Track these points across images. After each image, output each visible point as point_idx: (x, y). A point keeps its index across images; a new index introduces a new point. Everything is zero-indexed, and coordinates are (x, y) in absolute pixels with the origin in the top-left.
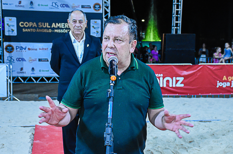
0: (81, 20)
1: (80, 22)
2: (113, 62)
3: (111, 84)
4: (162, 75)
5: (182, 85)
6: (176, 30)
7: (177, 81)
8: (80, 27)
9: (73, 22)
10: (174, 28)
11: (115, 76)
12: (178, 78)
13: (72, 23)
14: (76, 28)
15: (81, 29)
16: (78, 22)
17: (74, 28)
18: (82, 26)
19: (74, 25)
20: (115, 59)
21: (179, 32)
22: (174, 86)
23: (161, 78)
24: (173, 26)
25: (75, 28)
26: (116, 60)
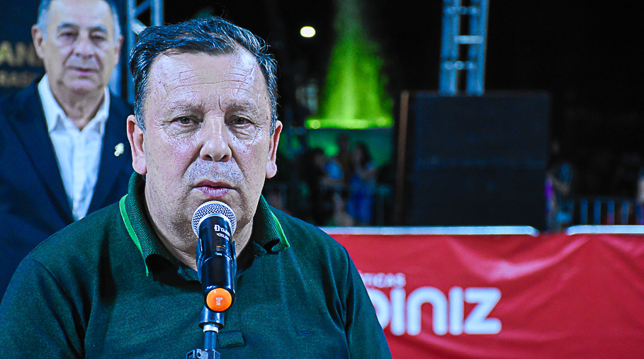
0: (98, 29)
1: (96, 36)
2: (217, 228)
3: (207, 328)
4: (400, 280)
5: (494, 327)
6: (463, 77)
7: (469, 308)
8: (93, 59)
9: (63, 35)
10: (451, 68)
11: (228, 290)
12: (473, 295)
13: (58, 42)
14: (74, 61)
15: (97, 67)
16: (84, 34)
17: (64, 63)
18: (102, 54)
19: (66, 51)
20: (223, 216)
21: (477, 86)
22: (456, 329)
23: (398, 295)
24: (449, 59)
25: (68, 64)
26: (226, 219)
